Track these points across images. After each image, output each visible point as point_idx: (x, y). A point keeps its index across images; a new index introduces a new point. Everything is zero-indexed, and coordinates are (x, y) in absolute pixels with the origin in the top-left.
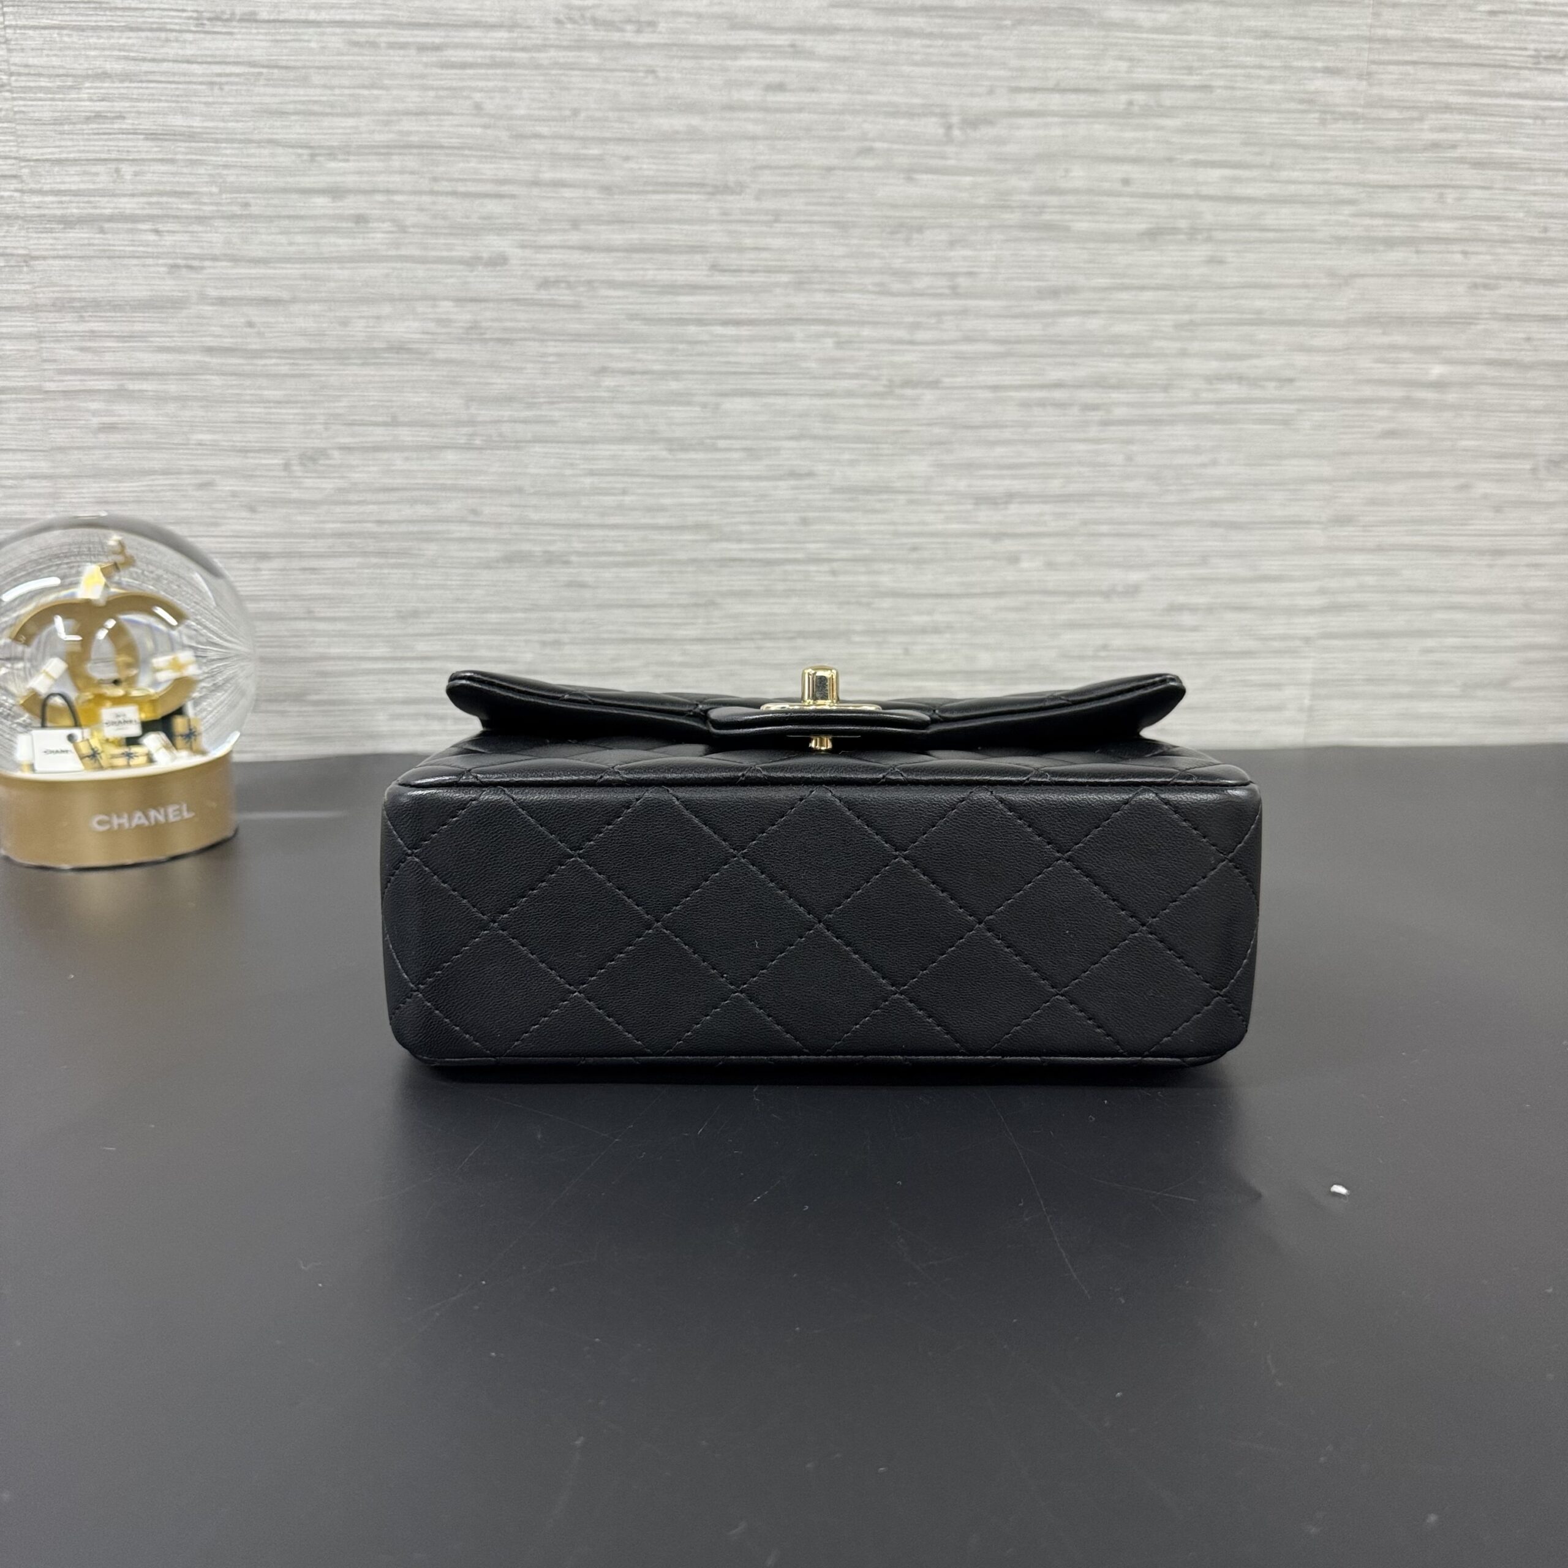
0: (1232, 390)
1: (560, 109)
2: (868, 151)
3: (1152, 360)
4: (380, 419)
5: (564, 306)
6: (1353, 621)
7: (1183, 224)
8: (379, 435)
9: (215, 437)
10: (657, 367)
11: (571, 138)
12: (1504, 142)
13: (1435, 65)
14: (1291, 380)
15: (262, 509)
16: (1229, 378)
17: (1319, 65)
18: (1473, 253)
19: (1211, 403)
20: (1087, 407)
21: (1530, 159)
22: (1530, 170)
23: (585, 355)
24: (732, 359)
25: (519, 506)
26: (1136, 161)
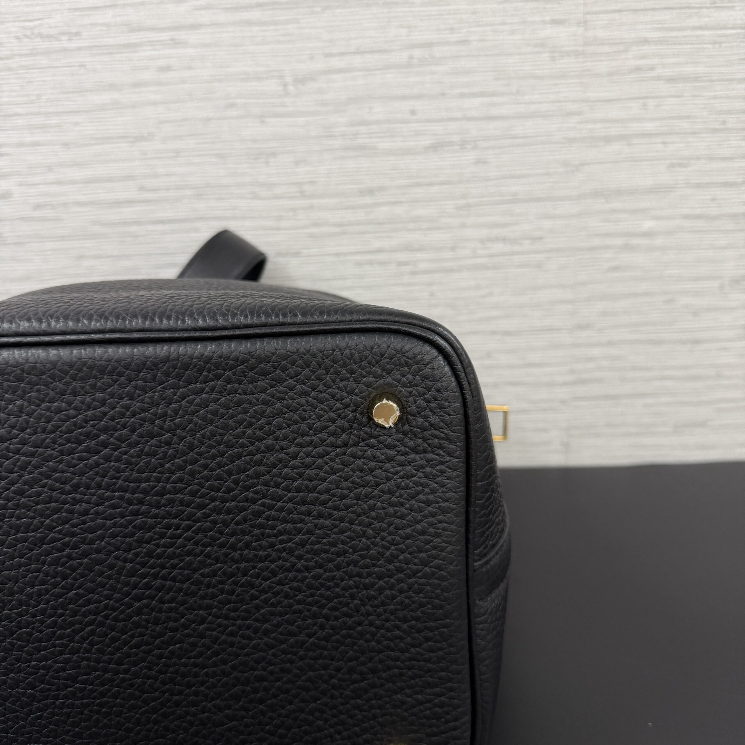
0: (499, 247)
1: (28, 95)
2: (232, 106)
7: (456, 138)
11: (38, 114)
12: (690, 63)
13: (635, 11)
14: (541, 238)
16: (497, 239)
17: (548, 18)
18: (669, 143)
20: (400, 264)
21: (711, 73)
22: (711, 81)
26: (419, 97)
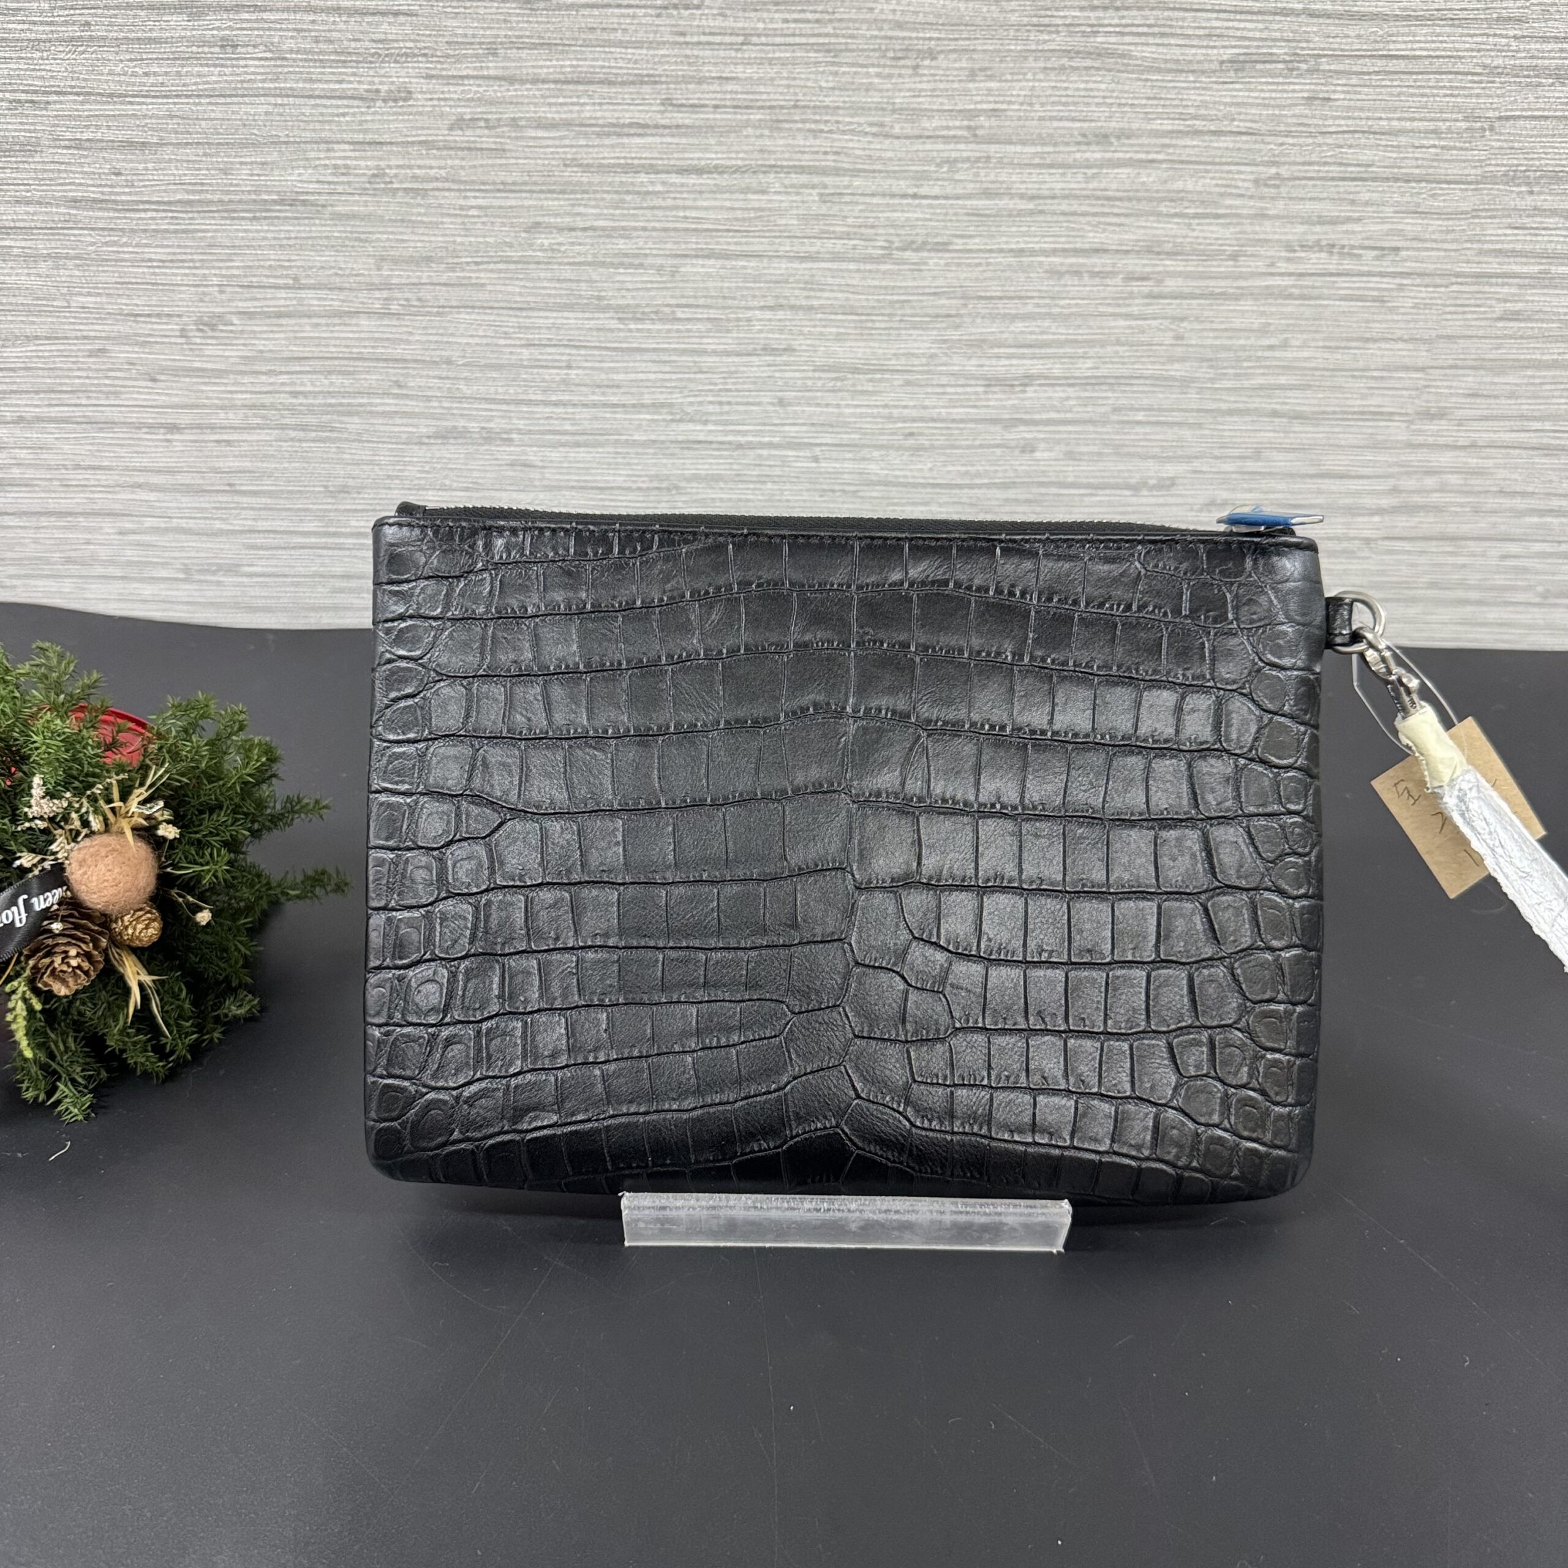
3: (1222, 221)
4: (280, 281)
5: (482, 149)
6: (1426, 523)
8: (282, 299)
9: (98, 299)
10: (601, 223)
15: (163, 378)
19: (1290, 274)
23: (511, 207)
24: (694, 214)
25: (448, 378)
